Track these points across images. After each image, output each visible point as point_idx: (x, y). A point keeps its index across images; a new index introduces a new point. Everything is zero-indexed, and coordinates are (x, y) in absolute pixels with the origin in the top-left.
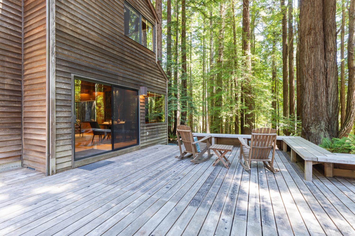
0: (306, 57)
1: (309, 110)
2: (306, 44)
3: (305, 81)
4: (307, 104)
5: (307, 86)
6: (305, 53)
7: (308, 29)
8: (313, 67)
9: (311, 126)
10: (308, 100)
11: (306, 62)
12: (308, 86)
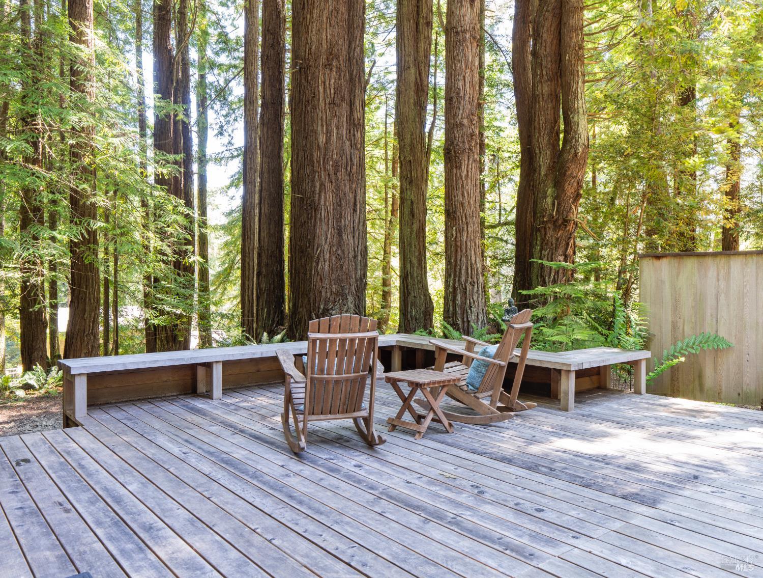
0: (322, 126)
1: (327, 268)
2: (321, 90)
3: (317, 189)
4: (322, 251)
5: (322, 202)
6: (320, 115)
7: (326, 51)
8: (335, 156)
9: (332, 309)
10: (326, 240)
11: (322, 139)
12: (325, 201)
